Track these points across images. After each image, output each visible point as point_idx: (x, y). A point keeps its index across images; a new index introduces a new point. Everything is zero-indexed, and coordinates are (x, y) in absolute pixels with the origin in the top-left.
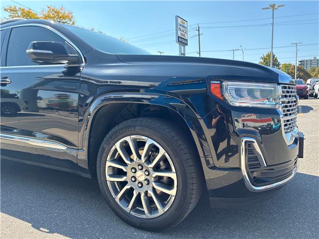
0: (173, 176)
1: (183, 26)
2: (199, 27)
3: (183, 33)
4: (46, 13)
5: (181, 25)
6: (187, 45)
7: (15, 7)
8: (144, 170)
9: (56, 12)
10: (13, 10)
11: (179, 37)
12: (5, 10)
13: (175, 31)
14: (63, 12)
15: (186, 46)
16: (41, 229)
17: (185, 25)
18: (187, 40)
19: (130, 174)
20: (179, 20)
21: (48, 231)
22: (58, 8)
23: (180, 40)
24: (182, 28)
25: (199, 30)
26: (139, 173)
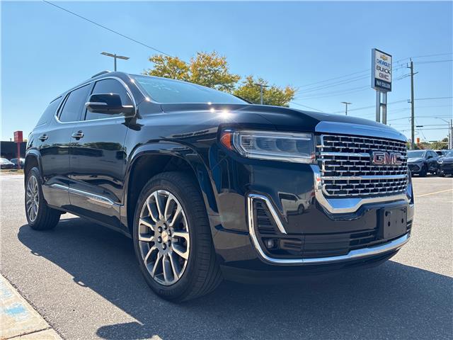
0: (186, 236)
1: (384, 63)
2: (412, 63)
3: (384, 73)
4: (195, 60)
5: (381, 61)
6: (390, 90)
7: (161, 56)
8: (168, 229)
9: (207, 59)
10: (159, 60)
11: (376, 79)
12: (150, 60)
13: (371, 71)
14: (215, 58)
15: (388, 93)
16: (80, 283)
17: (388, 61)
18: (390, 83)
19: (157, 234)
20: (378, 55)
21: (83, 284)
22: (209, 53)
23: (378, 83)
24: (382, 66)
25: (412, 68)
26: (164, 233)
